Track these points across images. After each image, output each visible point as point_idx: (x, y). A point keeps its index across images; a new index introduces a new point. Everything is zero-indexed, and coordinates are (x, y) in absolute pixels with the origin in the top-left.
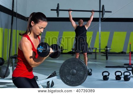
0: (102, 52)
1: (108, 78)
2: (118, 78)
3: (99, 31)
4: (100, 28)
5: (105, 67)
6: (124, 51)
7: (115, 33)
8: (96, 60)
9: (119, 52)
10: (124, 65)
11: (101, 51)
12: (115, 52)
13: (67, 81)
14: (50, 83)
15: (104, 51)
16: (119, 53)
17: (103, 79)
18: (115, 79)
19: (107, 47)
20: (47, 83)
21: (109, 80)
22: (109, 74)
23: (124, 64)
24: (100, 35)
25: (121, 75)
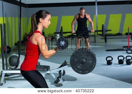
1: (112, 62)
2: (121, 62)
3: (95, 14)
5: (106, 50)
6: (120, 33)
8: (95, 43)
9: (115, 33)
10: (123, 48)
12: (111, 34)
13: (77, 70)
14: (62, 72)
15: (101, 33)
16: (116, 35)
17: (107, 64)
18: (118, 63)
20: (59, 72)
21: (112, 64)
22: (112, 58)
23: (123, 46)
24: (97, 18)
25: (123, 60)
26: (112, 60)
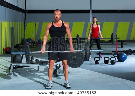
1: (99, 62)
2: (106, 62)
3: (90, 22)
4: (91, 19)
5: (96, 54)
9: (108, 40)
14: (58, 66)
16: (108, 42)
17: (95, 63)
18: (104, 63)
20: (56, 66)
21: (99, 64)
23: (111, 51)
25: (109, 60)
26: (99, 60)
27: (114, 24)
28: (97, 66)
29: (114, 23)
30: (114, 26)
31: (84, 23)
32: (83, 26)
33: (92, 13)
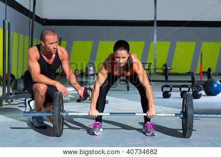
0: (157, 73)
3: (153, 40)
4: (155, 36)
6: (192, 71)
7: (179, 44)
11: (157, 71)
15: (161, 71)
16: (184, 74)
19: (165, 65)
22: (171, 89)
24: (155, 47)
27: (194, 46)
28: (166, 100)
29: (195, 43)
30: (194, 49)
31: (143, 43)
32: (142, 48)
33: (157, 26)
